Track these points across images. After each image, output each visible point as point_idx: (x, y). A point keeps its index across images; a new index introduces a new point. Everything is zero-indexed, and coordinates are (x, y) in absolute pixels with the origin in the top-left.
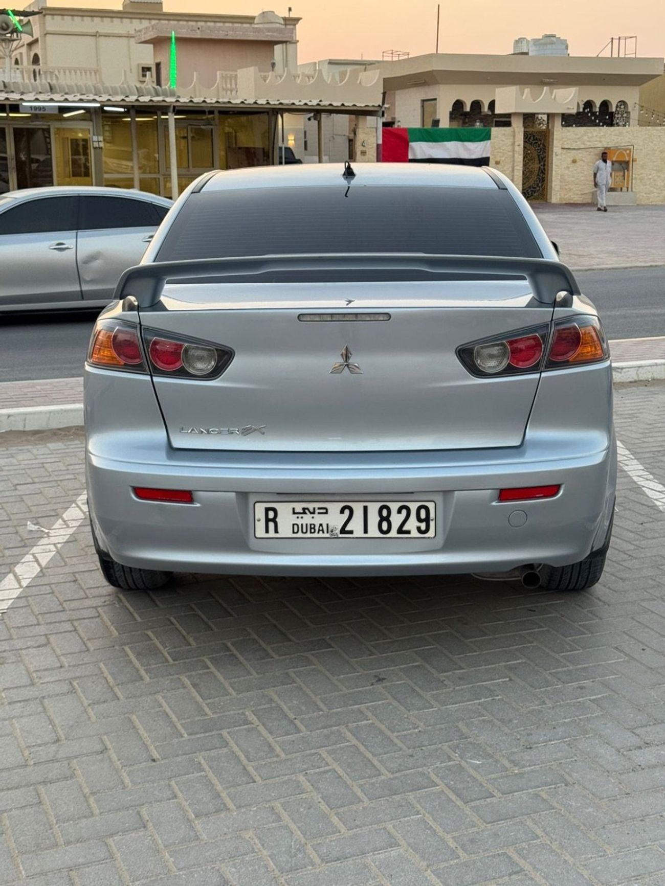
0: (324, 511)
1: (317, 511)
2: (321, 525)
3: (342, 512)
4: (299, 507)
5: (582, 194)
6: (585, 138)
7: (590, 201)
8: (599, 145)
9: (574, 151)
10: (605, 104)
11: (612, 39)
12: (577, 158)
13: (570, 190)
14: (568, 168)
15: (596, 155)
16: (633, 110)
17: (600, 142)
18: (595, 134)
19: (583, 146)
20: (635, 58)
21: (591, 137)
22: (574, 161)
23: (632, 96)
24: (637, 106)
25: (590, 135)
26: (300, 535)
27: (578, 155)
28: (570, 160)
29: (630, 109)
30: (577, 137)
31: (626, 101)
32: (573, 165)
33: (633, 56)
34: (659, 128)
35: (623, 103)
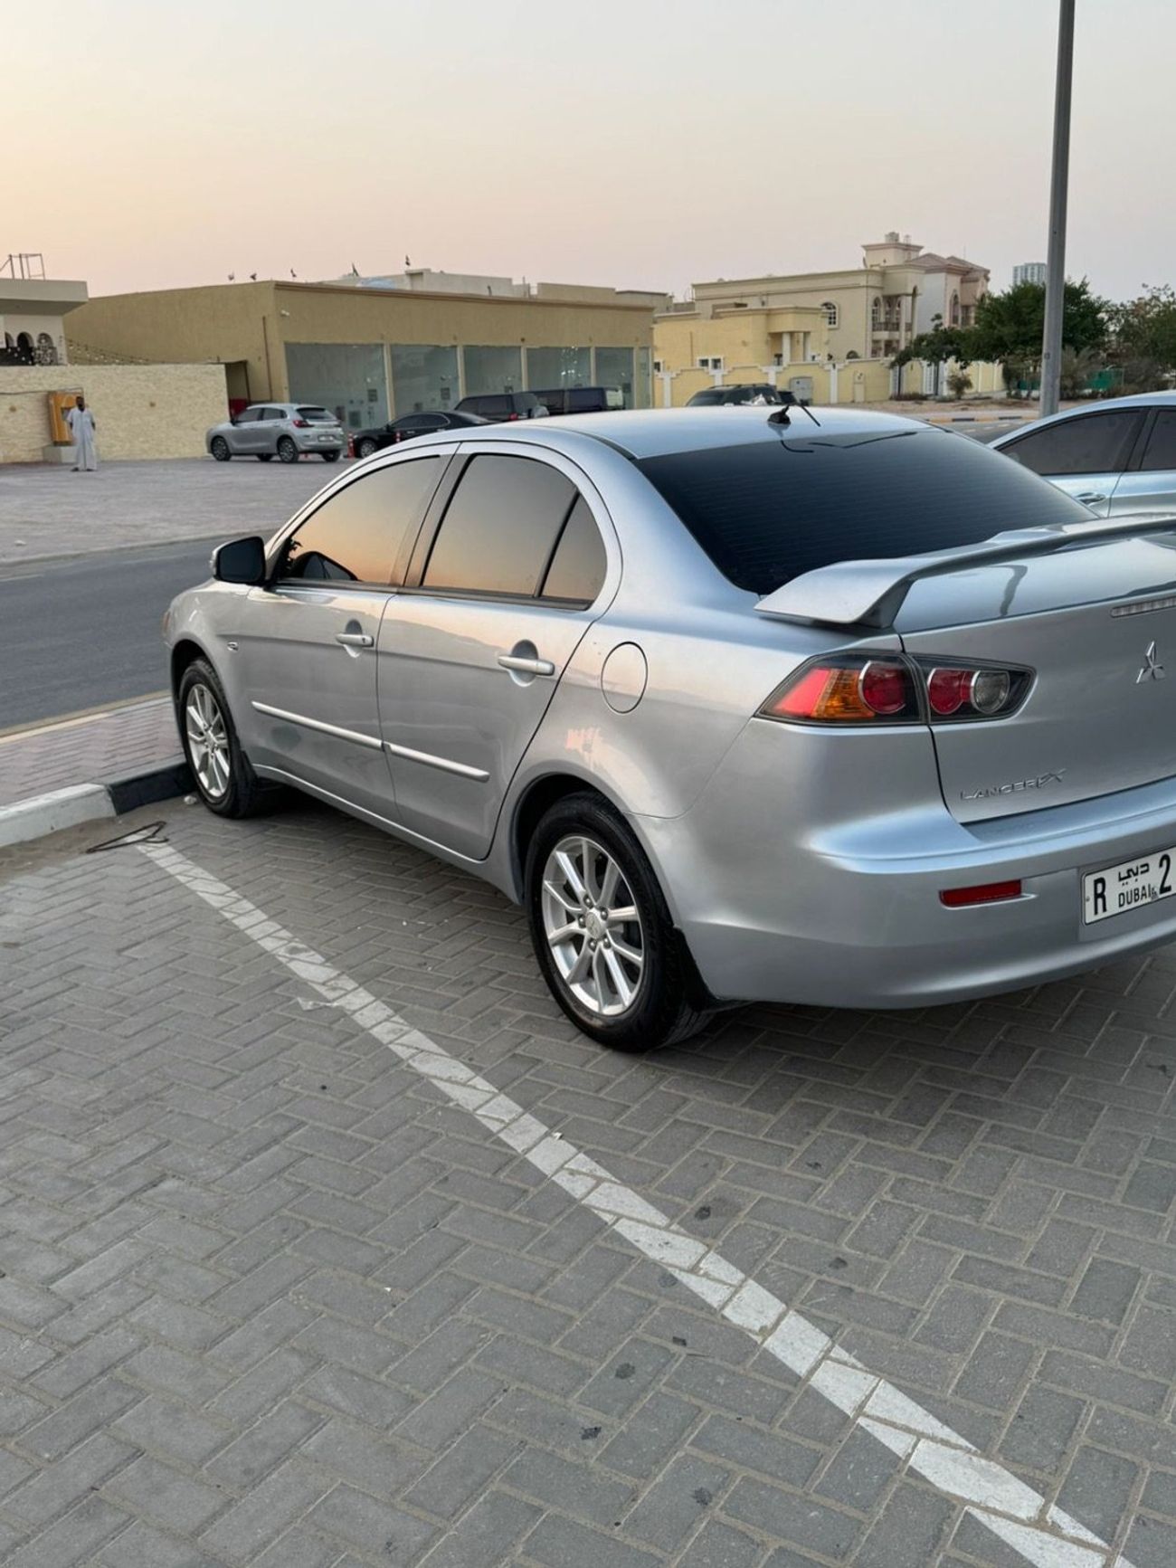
0: (1145, 868)
1: (1140, 870)
2: (1144, 888)
3: (1161, 865)
4: (1123, 869)
5: (30, 451)
6: (21, 380)
7: (41, 458)
8: (40, 388)
9: (9, 397)
10: (23, 338)
11: (11, 256)
12: (16, 404)
13: (14, 445)
14: (7, 418)
15: (38, 400)
16: (60, 345)
17: (40, 384)
18: (32, 374)
19: (20, 390)
20: (44, 281)
21: (29, 378)
22: (13, 409)
23: (54, 328)
24: (64, 342)
25: (26, 376)
26: (1126, 907)
27: (17, 401)
28: (7, 408)
29: (55, 344)
30: (11, 378)
31: (49, 334)
32: (12, 414)
33: (41, 278)
34: (108, 367)
35: (45, 336)
